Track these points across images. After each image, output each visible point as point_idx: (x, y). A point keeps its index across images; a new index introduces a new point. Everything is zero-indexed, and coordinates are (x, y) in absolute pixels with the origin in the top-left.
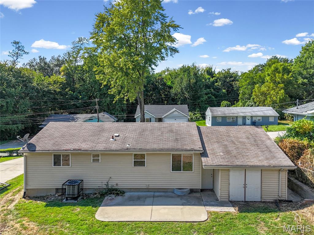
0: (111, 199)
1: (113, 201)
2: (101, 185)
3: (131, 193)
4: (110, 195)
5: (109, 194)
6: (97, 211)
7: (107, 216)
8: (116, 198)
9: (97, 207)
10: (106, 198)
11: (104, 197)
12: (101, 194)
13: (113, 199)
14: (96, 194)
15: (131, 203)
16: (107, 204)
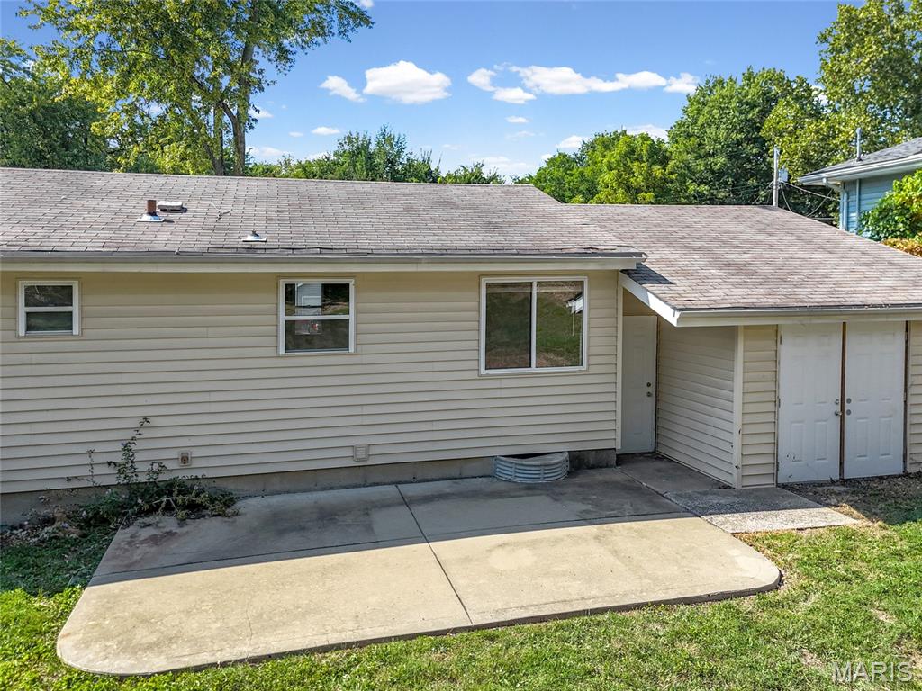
0: (154, 540)
1: (174, 546)
2: (85, 472)
3: (276, 500)
4: (147, 520)
5: (142, 513)
6: (64, 615)
7: (153, 638)
8: (185, 529)
9: (67, 591)
10: (121, 536)
11: (110, 533)
12: (87, 521)
13: (170, 533)
14: (49, 521)
15: (291, 540)
16: (137, 562)
